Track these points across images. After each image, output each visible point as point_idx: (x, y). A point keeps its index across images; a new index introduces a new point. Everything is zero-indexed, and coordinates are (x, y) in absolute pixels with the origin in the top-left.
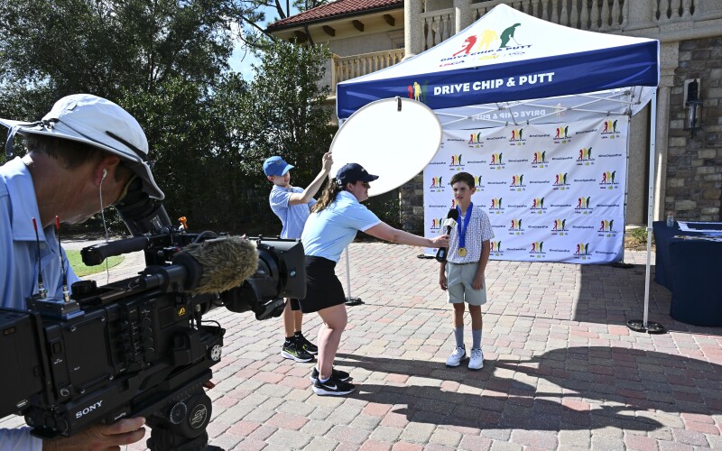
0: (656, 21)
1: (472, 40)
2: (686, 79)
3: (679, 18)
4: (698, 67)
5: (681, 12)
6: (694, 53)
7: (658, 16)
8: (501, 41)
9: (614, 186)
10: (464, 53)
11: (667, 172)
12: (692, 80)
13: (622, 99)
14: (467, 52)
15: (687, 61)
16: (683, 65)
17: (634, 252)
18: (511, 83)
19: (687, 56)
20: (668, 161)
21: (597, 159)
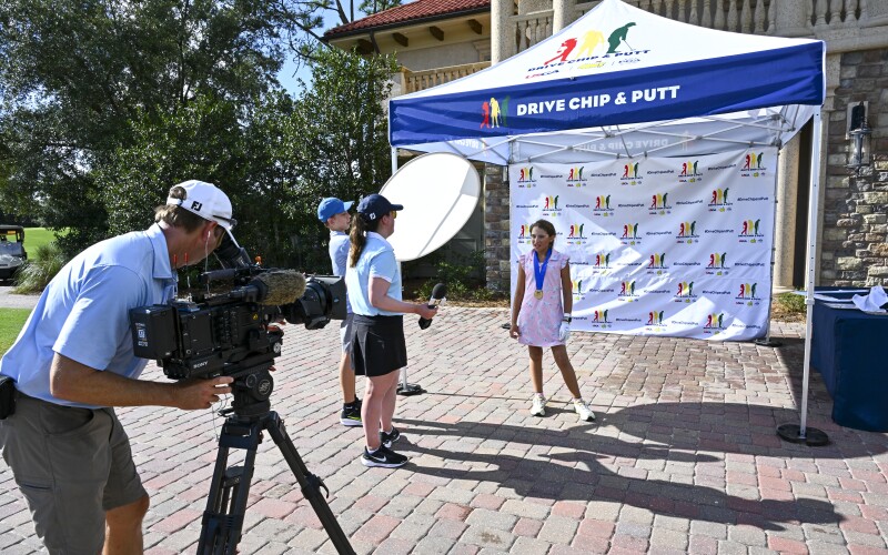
0: (812, 27)
1: (571, 44)
2: (850, 101)
3: (841, 24)
4: (865, 85)
5: (843, 16)
6: (860, 68)
7: (814, 20)
8: (608, 45)
9: (757, 238)
10: (559, 61)
11: (825, 221)
12: (858, 104)
13: (768, 125)
14: (564, 59)
15: (851, 79)
16: (846, 83)
17: (781, 323)
18: (620, 100)
19: (851, 72)
20: (826, 207)
21: (736, 202)
